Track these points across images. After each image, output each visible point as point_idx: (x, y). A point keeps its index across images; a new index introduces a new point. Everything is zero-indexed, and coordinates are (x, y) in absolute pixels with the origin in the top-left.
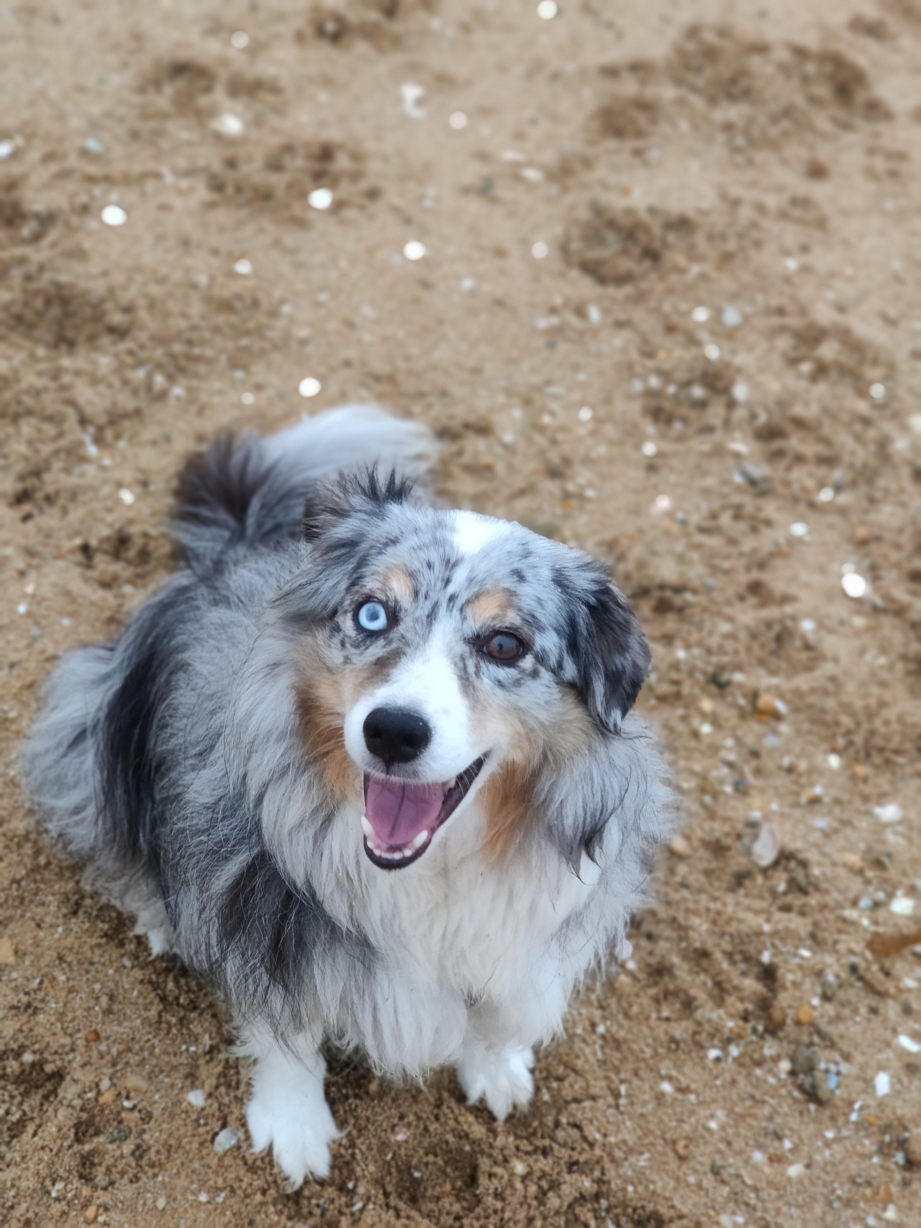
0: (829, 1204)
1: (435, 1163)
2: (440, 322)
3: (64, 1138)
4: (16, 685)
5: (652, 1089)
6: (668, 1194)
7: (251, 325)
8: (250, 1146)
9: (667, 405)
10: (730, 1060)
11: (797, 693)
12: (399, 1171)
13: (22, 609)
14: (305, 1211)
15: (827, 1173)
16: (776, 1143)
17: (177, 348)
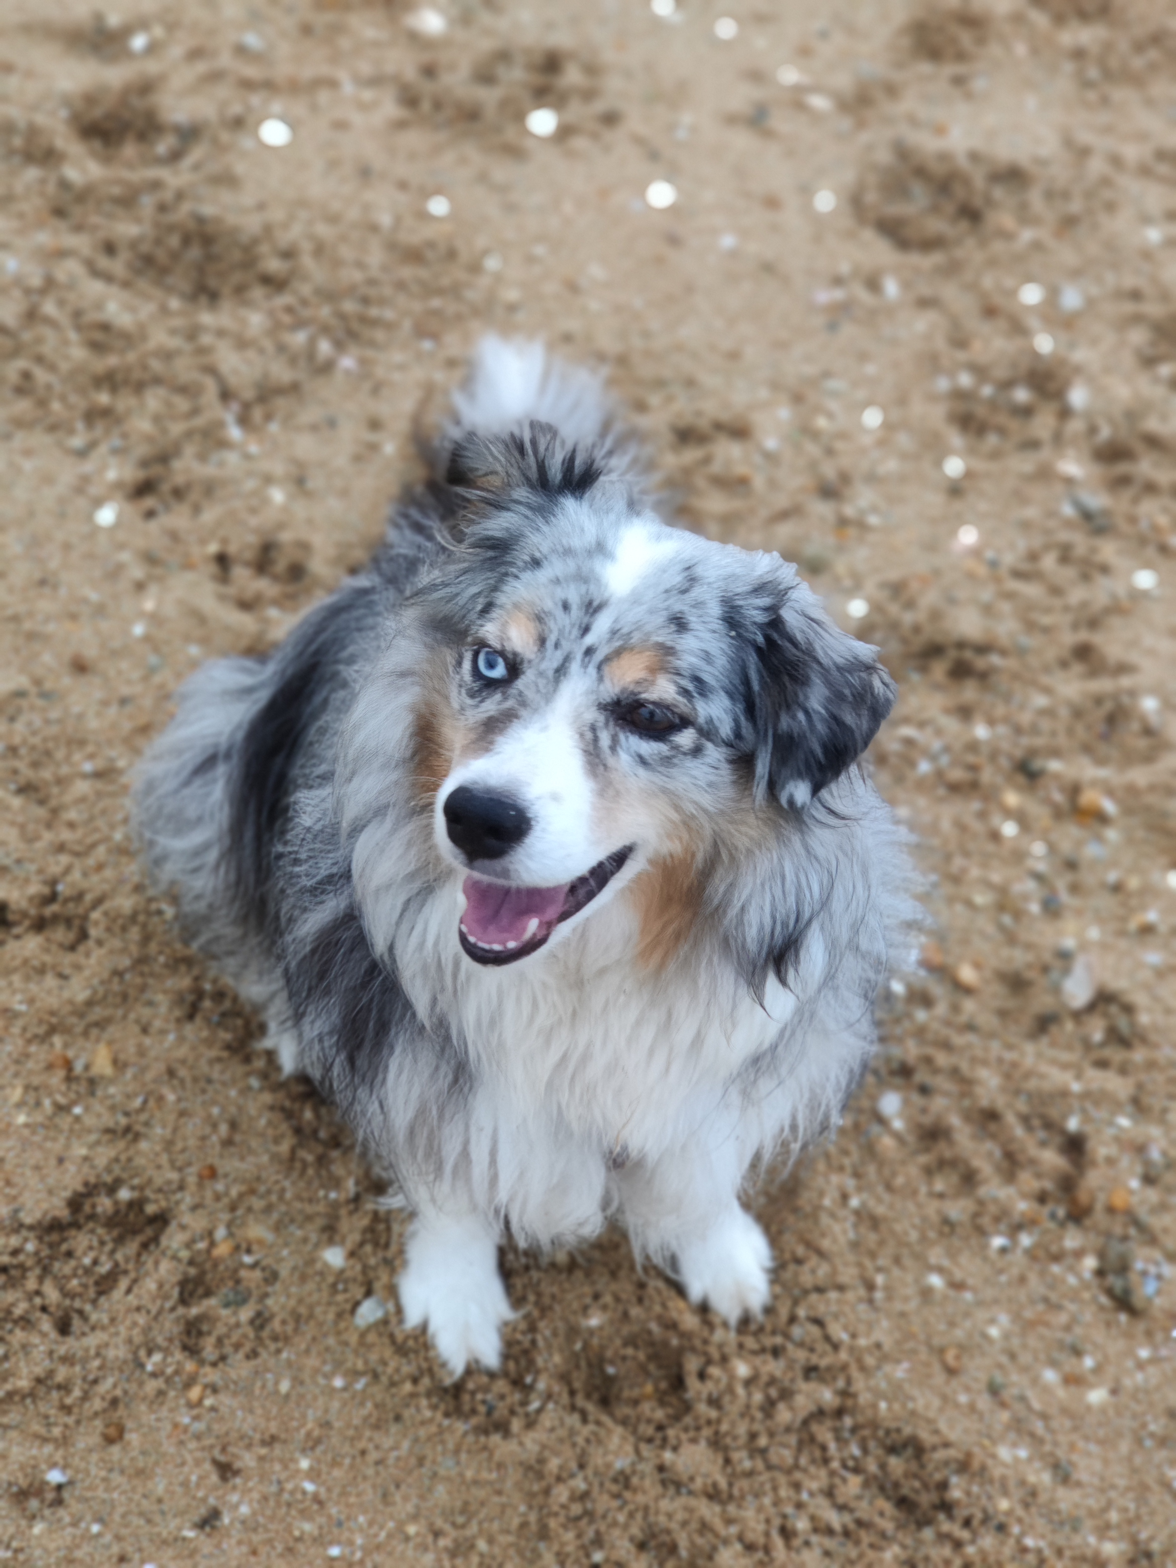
0: (1139, 1442)
1: (634, 1358)
2: (689, 289)
3: (166, 1297)
4: (127, 726)
5: (917, 1281)
6: (931, 1414)
7: (445, 281)
8: (401, 1321)
9: (981, 411)
10: (1019, 1252)
11: (1132, 790)
12: (590, 1365)
13: (138, 630)
14: (466, 1407)
15: (1138, 1401)
16: (1074, 1360)
17: (349, 306)
